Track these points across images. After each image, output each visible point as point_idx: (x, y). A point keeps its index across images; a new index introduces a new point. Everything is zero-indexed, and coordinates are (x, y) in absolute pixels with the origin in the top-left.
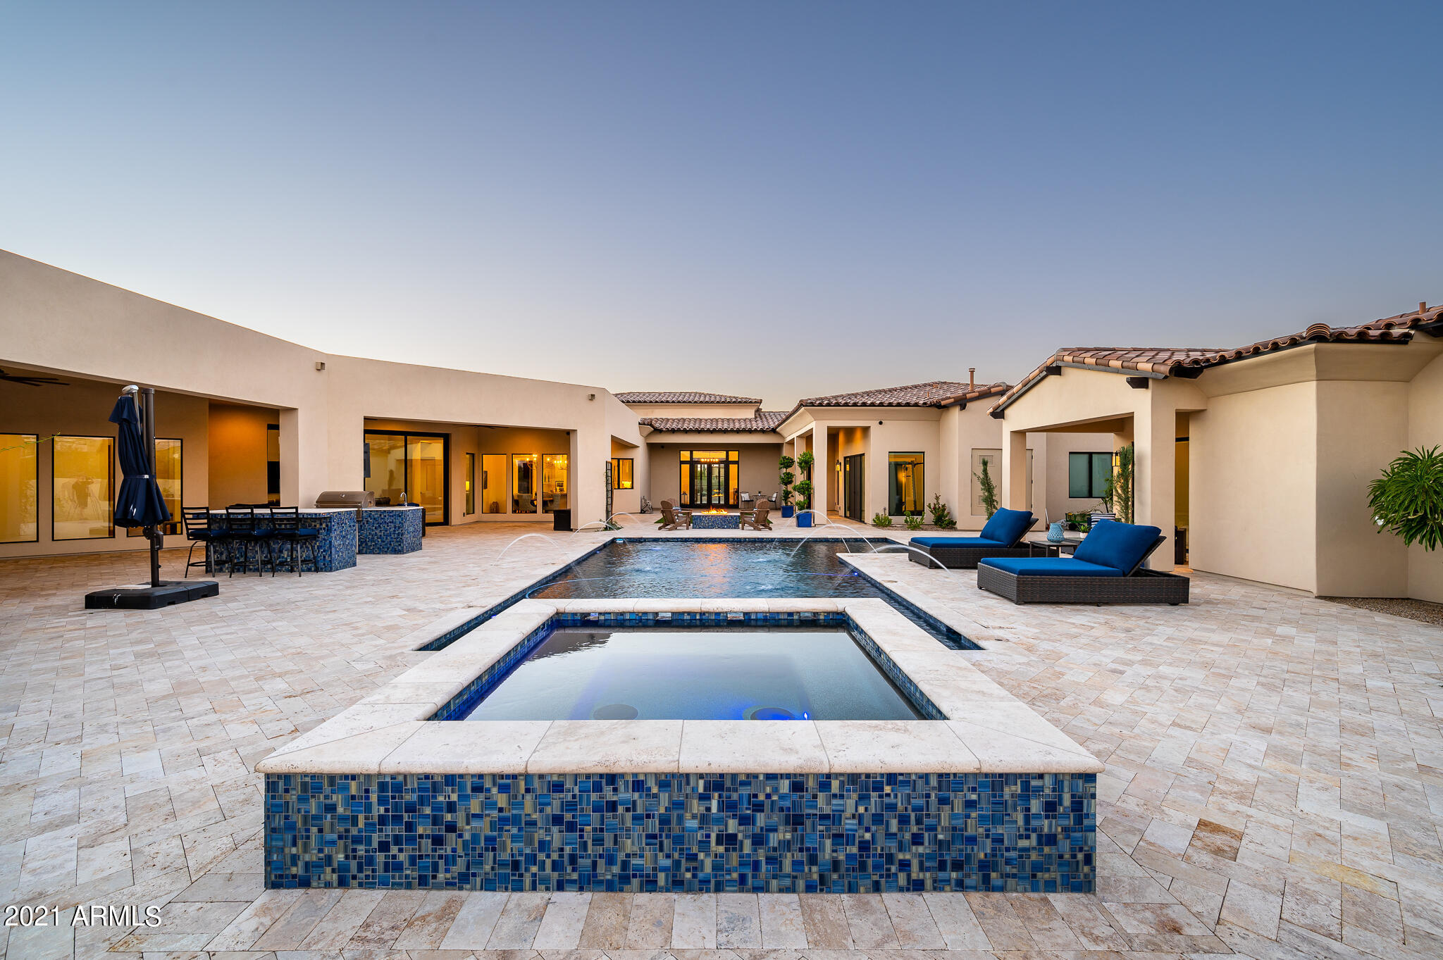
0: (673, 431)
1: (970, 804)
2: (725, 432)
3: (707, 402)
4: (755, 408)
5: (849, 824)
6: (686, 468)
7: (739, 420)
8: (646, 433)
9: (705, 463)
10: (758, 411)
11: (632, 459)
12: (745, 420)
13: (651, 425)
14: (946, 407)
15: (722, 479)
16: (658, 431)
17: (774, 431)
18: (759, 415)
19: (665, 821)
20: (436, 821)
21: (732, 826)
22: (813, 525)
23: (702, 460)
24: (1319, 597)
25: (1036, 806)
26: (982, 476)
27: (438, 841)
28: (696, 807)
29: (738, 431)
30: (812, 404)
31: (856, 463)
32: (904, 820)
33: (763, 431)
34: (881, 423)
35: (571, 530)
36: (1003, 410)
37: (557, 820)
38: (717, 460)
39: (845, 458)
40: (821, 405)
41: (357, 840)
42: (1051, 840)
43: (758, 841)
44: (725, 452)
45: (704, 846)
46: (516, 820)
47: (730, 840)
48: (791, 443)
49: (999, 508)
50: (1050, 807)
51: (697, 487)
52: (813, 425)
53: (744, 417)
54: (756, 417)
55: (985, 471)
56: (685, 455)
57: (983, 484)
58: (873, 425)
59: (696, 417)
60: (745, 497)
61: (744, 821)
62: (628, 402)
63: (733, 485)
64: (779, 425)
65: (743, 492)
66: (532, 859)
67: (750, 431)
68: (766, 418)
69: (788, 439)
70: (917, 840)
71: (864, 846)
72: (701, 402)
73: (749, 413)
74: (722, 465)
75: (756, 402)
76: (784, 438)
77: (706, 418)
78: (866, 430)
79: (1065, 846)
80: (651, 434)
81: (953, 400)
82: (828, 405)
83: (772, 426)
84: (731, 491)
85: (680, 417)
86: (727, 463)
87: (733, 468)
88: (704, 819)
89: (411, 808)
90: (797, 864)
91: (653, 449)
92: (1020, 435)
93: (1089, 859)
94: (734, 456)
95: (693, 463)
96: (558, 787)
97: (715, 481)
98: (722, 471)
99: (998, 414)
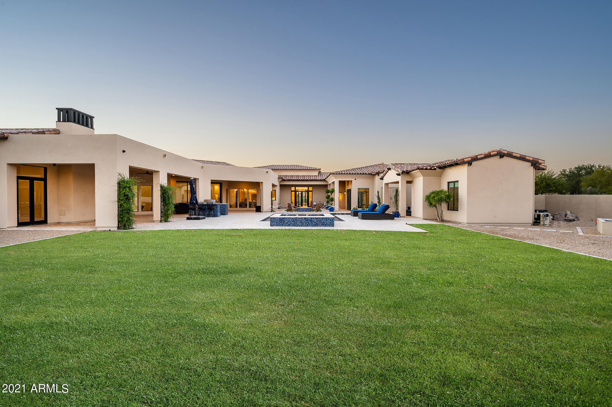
0: (289, 180)
1: (324, 220)
2: (307, 180)
3: (301, 169)
4: (318, 171)
5: (315, 222)
6: (293, 193)
7: (312, 176)
8: (280, 181)
9: (300, 191)
10: (320, 172)
11: (275, 190)
12: (314, 176)
13: (282, 178)
14: (374, 175)
15: (306, 198)
16: (284, 180)
17: (324, 180)
18: (320, 174)
19: (301, 221)
20: (283, 221)
21: (306, 222)
22: (334, 211)
23: (299, 190)
24: (423, 219)
25: (329, 220)
26: (377, 196)
27: (283, 223)
28: (303, 220)
29: (312, 180)
30: (334, 174)
31: (349, 191)
32: (319, 221)
33: (321, 180)
34: (355, 179)
35: (261, 212)
36: (383, 177)
37: (293, 221)
38: (305, 190)
39: (347, 190)
40: (336, 174)
41: (277, 223)
42: (331, 223)
43: (308, 223)
44: (307, 187)
45: (304, 223)
46: (289, 221)
47: (306, 223)
48: (330, 184)
49: (382, 205)
50: (331, 220)
51: (297, 201)
52: (334, 180)
53: (314, 175)
54: (319, 175)
55: (378, 194)
56: (293, 189)
57: (378, 198)
58: (353, 180)
59: (297, 175)
60: (315, 203)
61: (307, 221)
62: (273, 169)
63: (310, 200)
64: (326, 178)
65: (314, 202)
66: (291, 224)
67: (316, 180)
68: (322, 175)
69: (329, 183)
70: (320, 223)
71: (316, 223)
72: (299, 169)
73: (316, 173)
74: (306, 192)
75: (318, 169)
76: (328, 183)
77: (301, 175)
78: (351, 181)
79: (332, 223)
80: (282, 181)
81: (375, 173)
82: (339, 174)
83: (324, 178)
84: (310, 202)
85: (291, 175)
86: (308, 191)
87: (310, 193)
88: (304, 221)
89: (281, 220)
90: (311, 225)
91: (281, 186)
92: (387, 184)
93: (334, 224)
94: (311, 189)
95: (295, 191)
96: (293, 219)
97: (304, 199)
98: (306, 194)
99: (382, 179)
